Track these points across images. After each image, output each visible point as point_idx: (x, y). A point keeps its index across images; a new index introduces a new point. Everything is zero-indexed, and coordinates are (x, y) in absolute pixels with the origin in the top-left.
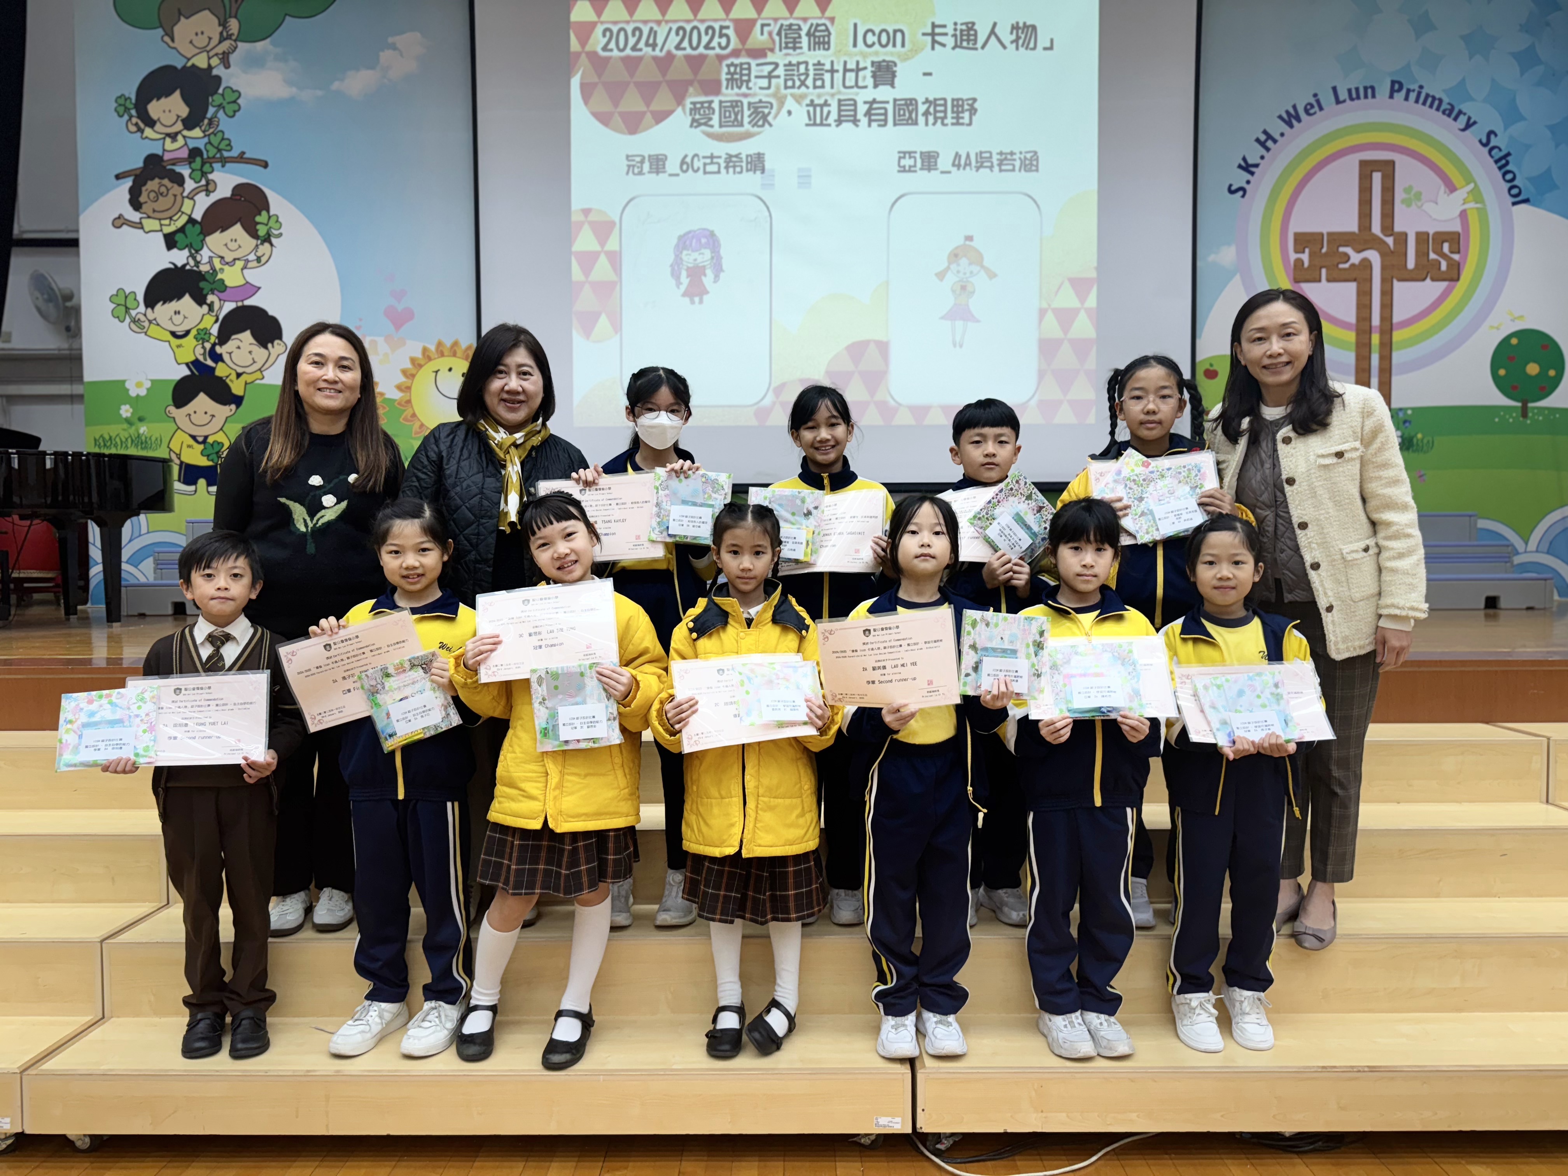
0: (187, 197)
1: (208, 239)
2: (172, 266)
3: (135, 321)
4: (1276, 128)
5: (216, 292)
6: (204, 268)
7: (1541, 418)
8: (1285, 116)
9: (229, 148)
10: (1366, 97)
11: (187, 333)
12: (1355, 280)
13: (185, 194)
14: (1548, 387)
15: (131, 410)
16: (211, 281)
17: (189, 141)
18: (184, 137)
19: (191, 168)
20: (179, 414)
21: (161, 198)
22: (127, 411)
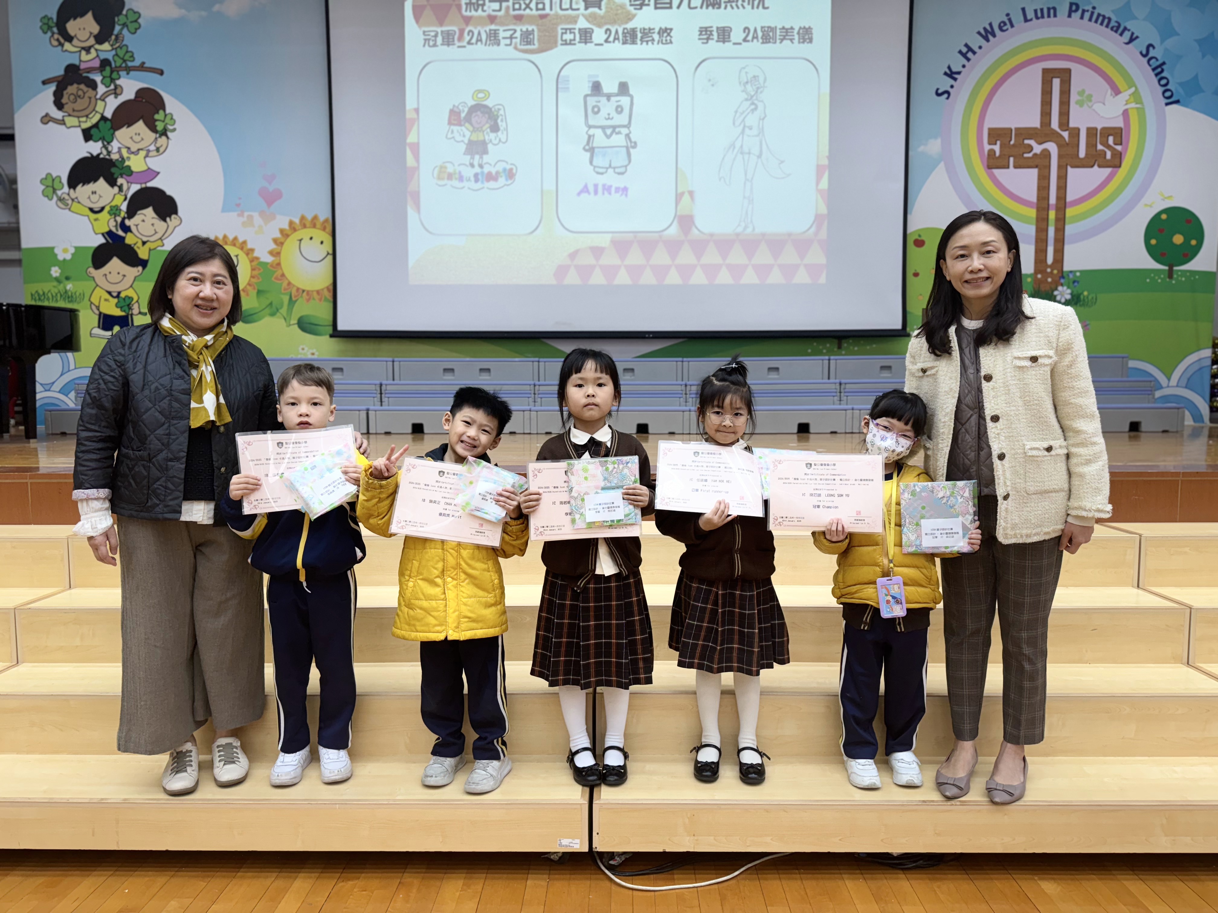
0: (100, 99)
1: (118, 133)
2: (89, 155)
3: (61, 199)
4: (976, 41)
5: (124, 176)
6: (115, 157)
7: (1183, 279)
8: (983, 32)
9: (132, 59)
10: (1049, 16)
11: (102, 209)
12: (1037, 167)
13: (98, 97)
14: (1189, 254)
15: (59, 271)
16: (121, 167)
17: (100, 53)
18: (96, 50)
19: (102, 75)
20: (98, 274)
21: (79, 100)
22: (56, 272)
